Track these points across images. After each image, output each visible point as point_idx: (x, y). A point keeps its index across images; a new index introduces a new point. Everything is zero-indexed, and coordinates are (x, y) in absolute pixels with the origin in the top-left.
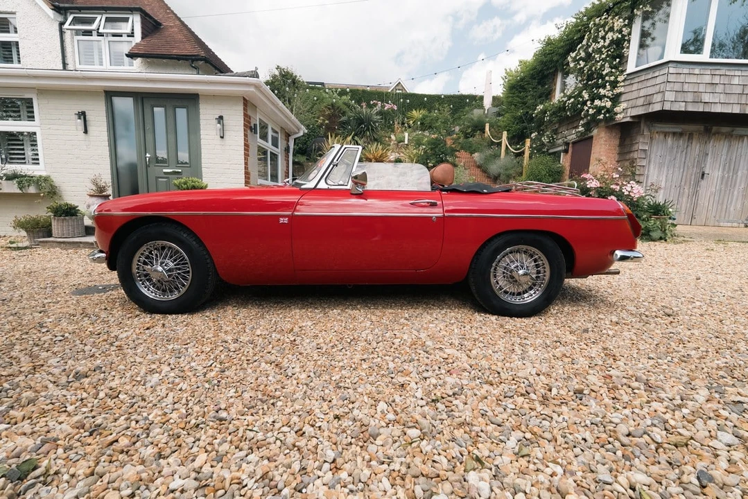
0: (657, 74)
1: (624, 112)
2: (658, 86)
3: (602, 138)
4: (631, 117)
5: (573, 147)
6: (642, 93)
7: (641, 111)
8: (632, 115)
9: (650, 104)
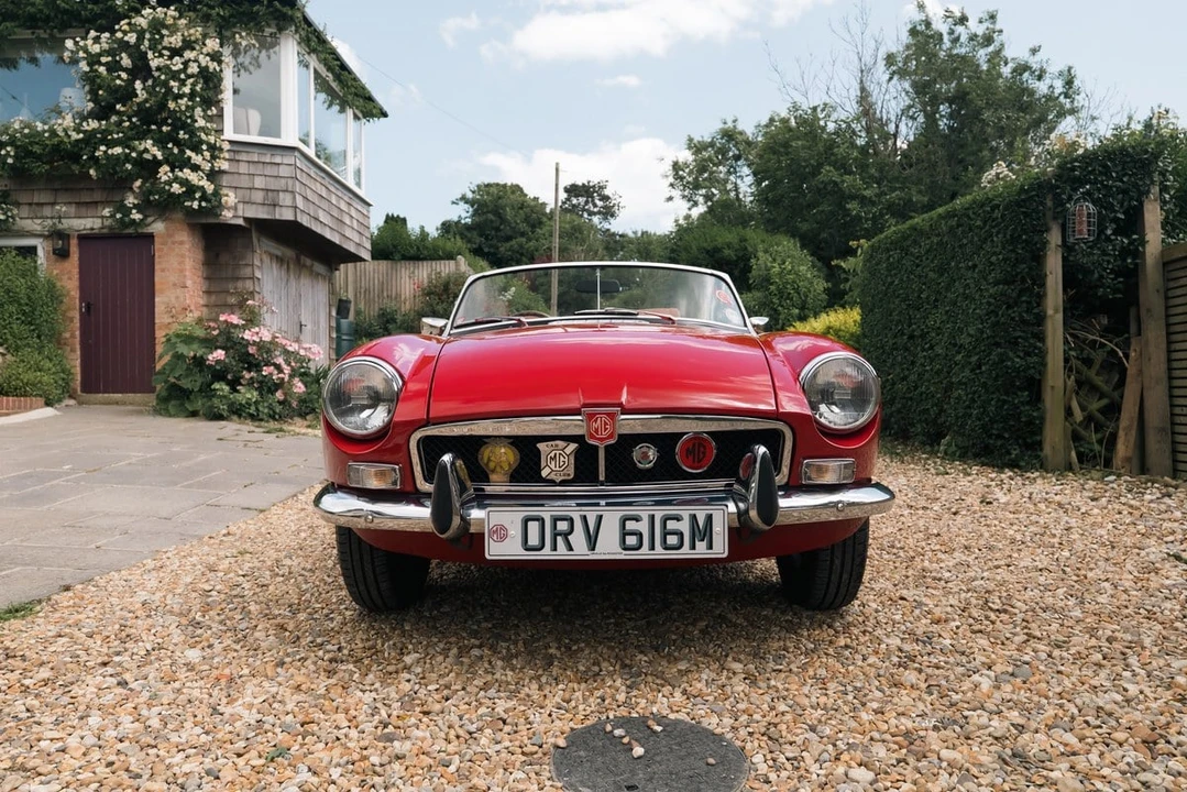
0: (278, 160)
1: (234, 208)
2: (283, 181)
3: (182, 243)
4: (245, 219)
5: (80, 245)
6: (259, 182)
7: (262, 214)
8: (246, 215)
9: (275, 205)
